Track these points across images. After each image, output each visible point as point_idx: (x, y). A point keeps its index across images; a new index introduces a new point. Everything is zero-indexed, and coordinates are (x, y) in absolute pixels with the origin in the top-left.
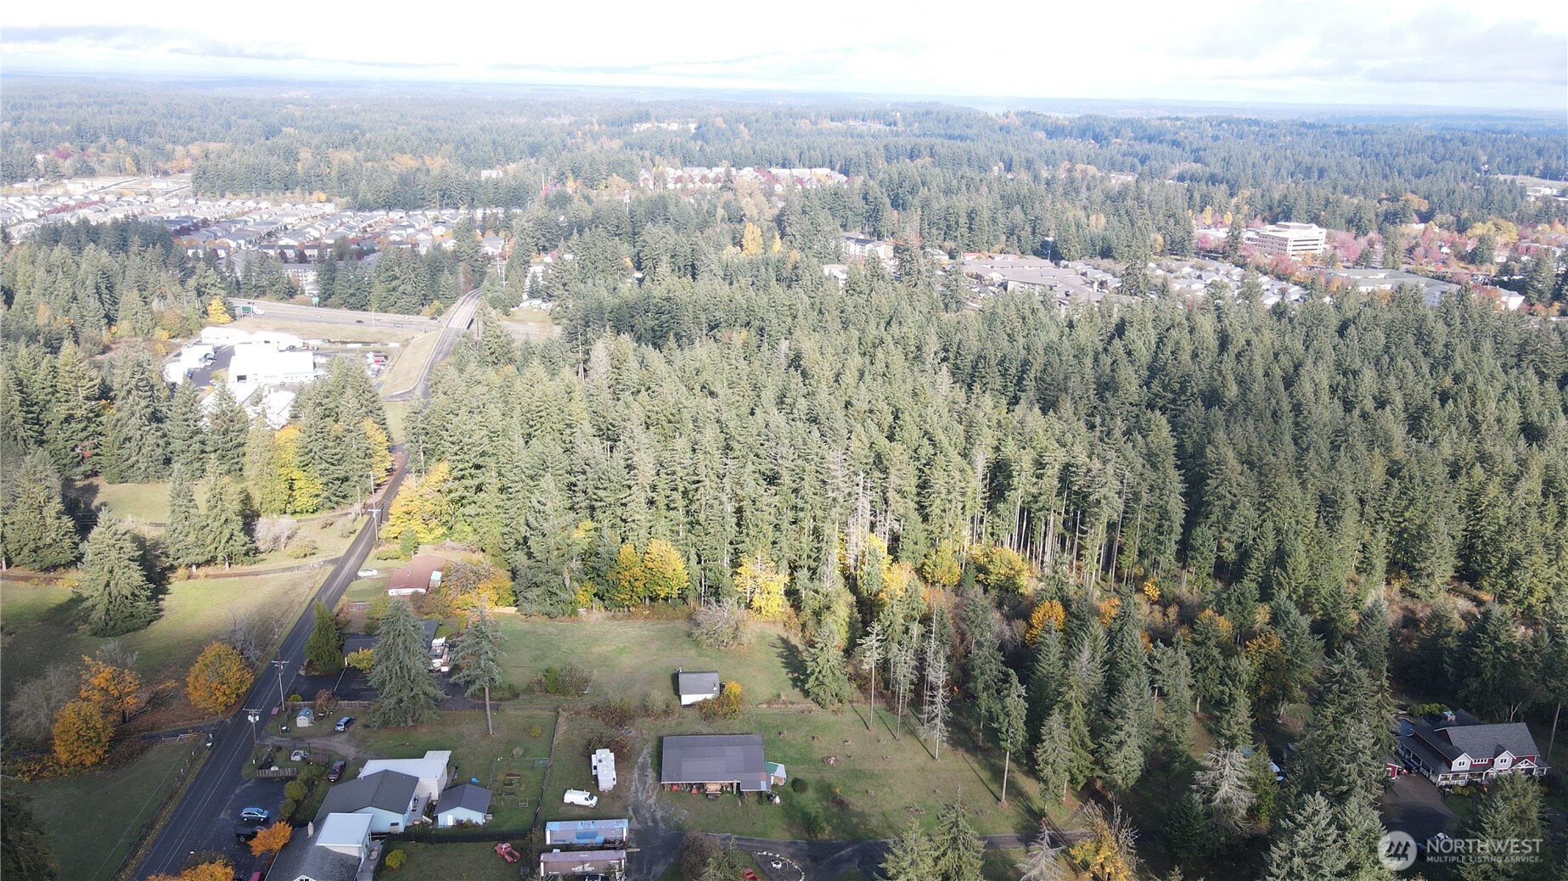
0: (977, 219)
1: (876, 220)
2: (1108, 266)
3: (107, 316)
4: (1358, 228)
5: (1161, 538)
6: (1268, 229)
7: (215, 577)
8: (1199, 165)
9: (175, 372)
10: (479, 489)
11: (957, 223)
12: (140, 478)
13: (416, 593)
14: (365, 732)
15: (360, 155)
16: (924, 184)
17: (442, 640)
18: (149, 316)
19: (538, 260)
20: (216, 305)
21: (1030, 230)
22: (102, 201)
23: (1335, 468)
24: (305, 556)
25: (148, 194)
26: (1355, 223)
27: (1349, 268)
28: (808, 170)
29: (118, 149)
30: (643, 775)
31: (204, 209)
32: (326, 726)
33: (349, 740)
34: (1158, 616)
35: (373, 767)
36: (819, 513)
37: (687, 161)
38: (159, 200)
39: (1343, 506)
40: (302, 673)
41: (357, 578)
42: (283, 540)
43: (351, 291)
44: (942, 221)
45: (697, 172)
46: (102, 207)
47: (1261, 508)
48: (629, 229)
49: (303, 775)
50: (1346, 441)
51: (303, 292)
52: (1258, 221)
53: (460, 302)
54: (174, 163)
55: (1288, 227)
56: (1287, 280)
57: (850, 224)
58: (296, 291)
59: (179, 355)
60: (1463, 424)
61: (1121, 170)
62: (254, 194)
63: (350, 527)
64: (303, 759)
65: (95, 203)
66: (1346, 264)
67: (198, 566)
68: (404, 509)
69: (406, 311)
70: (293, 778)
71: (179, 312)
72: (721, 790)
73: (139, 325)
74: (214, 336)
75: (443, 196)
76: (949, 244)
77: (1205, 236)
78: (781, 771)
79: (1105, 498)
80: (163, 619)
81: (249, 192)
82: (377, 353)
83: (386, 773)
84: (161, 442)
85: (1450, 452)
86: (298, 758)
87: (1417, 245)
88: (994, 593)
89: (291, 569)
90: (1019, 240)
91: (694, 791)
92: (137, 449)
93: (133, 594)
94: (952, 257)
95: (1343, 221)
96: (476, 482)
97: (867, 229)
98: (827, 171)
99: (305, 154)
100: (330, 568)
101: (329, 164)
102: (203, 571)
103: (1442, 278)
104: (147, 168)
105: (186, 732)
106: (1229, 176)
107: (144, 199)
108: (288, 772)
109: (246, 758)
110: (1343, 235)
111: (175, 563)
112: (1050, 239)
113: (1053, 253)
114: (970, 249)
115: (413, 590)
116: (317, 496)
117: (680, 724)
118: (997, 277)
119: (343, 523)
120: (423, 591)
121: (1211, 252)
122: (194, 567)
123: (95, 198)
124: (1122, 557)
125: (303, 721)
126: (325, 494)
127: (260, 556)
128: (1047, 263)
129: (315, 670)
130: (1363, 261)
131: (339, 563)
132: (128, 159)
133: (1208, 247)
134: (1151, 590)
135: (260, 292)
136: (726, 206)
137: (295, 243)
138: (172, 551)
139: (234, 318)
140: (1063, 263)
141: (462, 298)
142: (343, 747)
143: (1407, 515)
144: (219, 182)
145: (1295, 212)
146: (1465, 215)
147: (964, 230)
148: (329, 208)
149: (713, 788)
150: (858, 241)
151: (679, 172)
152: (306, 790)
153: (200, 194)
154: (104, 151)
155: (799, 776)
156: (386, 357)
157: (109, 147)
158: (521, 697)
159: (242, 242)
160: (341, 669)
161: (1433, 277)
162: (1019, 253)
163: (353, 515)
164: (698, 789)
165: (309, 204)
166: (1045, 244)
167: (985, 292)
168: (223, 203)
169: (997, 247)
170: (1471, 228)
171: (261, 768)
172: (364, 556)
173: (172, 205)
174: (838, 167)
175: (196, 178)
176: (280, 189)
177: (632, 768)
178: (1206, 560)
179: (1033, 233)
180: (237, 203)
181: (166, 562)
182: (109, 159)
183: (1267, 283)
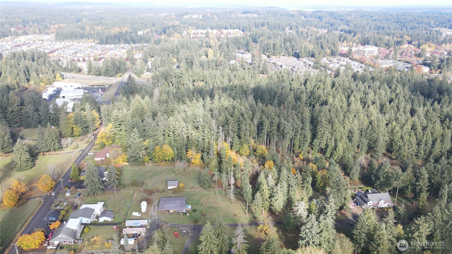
0: (276, 46)
1: (248, 47)
2: (312, 60)
3: (27, 79)
4: (388, 46)
5: (304, 142)
6: (361, 48)
7: (51, 155)
8: (348, 26)
9: (45, 96)
10: (120, 131)
11: (270, 47)
12: (33, 127)
13: (102, 159)
14: (84, 197)
15: (103, 27)
16: (262, 35)
17: (107, 172)
18: (39, 79)
19: (151, 60)
20: (58, 75)
21: (291, 49)
22: (29, 43)
23: (353, 123)
24: (75, 149)
25: (42, 40)
26: (387, 45)
27: (382, 59)
28: (232, 30)
29: (35, 26)
30: (154, 208)
31: (58, 45)
32: (74, 196)
33: (79, 199)
34: (301, 164)
35: (84, 206)
36: (210, 137)
37: (198, 28)
38: (45, 43)
39: (354, 133)
40: (69, 181)
41: (87, 155)
42: (69, 144)
43: (96, 70)
44: (266, 47)
45: (200, 31)
46: (29, 45)
47: (332, 134)
48: (176, 51)
49: (66, 209)
50: (358, 115)
51: (83, 71)
52: (359, 45)
53: (126, 73)
54: (50, 31)
55: (367, 47)
56: (363, 63)
57: (240, 48)
58: (81, 70)
59: (47, 90)
60: (395, 109)
61: (325, 28)
62: (72, 40)
63: (87, 140)
64: (67, 204)
65: (27, 44)
66: (382, 58)
67: (46, 152)
68: (101, 136)
69: (111, 76)
70: (63, 209)
71: (47, 77)
72: (174, 212)
73: (36, 82)
74: (57, 85)
75: (125, 40)
76: (268, 54)
77: (342, 50)
78: (190, 207)
79: (288, 132)
80: (36, 167)
81: (71, 39)
82: (102, 89)
83: (86, 208)
84: (38, 117)
85: (388, 117)
86: (65, 204)
87: (404, 52)
88: (258, 158)
89: (71, 152)
90: (288, 52)
91: (167, 212)
92: (32, 119)
93: (27, 160)
94: (268, 57)
95: (384, 44)
96: (119, 129)
97: (245, 49)
98: (238, 30)
99: (88, 28)
100: (81, 152)
101: (94, 31)
102: (47, 154)
103: (408, 62)
104: (43, 32)
105: (37, 197)
106: (354, 30)
107: (41, 42)
108: (62, 208)
109: (52, 204)
110: (382, 49)
111: (40, 151)
112: (297, 51)
113: (297, 56)
114: (274, 55)
115: (101, 158)
116: (80, 132)
117: (166, 194)
118: (280, 64)
119: (86, 139)
120: (104, 159)
121: (344, 54)
122: (45, 152)
123: (27, 42)
124: (294, 148)
125: (68, 194)
126: (82, 131)
127: (63, 149)
128: (295, 59)
129: (73, 181)
130: (387, 57)
131: (83, 151)
132: (37, 30)
133: (343, 53)
134: (301, 157)
135: (71, 71)
136: (206, 42)
137: (82, 56)
138: (39, 148)
139: (63, 79)
140: (300, 59)
141: (127, 72)
142: (77, 201)
143: (373, 135)
144: (63, 37)
145: (370, 42)
146: (421, 42)
147: (272, 50)
148: (93, 44)
149: (171, 211)
150: (242, 53)
151: (195, 31)
152: (66, 212)
153: (57, 40)
154: (31, 27)
155: (195, 208)
156: (104, 90)
157: (32, 26)
158: (126, 187)
159: (67, 55)
160: (79, 180)
161: (406, 62)
162: (288, 56)
163: (89, 137)
164: (168, 211)
165: (88, 43)
166: (296, 53)
167: (276, 68)
168: (63, 43)
169: (282, 54)
170: (422, 46)
171: (56, 207)
172: (90, 149)
173: (49, 44)
174: (241, 29)
175: (56, 35)
176: (80, 38)
177: (152, 206)
178: (317, 148)
179: (292, 50)
180: (67, 43)
181: (37, 151)
182: (31, 29)
183: (357, 65)
